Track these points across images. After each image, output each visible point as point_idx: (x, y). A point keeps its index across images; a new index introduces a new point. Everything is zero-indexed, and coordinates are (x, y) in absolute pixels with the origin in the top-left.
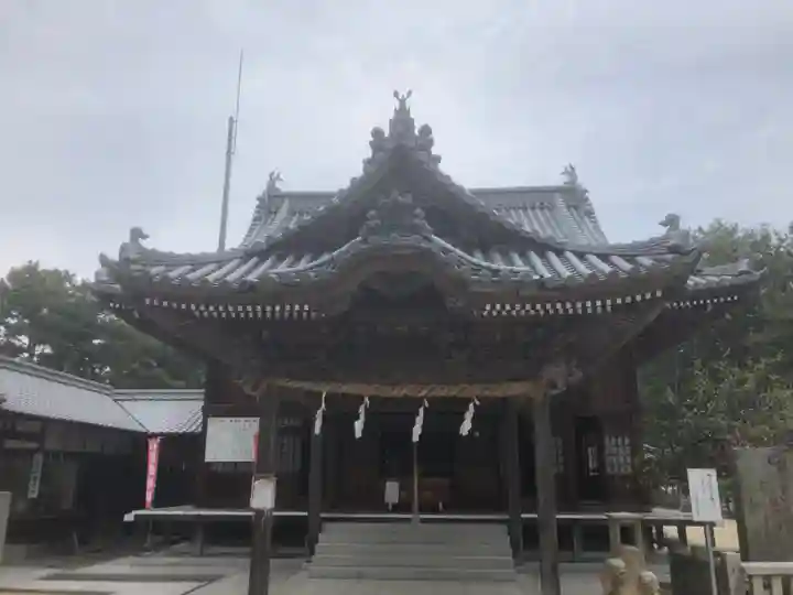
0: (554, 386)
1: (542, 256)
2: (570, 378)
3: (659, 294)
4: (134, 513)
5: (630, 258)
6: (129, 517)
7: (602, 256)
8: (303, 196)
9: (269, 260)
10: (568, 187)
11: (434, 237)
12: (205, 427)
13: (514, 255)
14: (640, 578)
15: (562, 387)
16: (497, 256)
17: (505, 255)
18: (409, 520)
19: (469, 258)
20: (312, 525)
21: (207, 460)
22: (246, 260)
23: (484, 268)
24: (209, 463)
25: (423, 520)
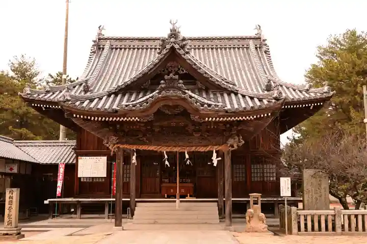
0: (232, 146)
1: (229, 95)
2: (239, 144)
3: (270, 114)
4: (49, 200)
5: (260, 100)
6: (46, 202)
7: (252, 98)
8: (117, 39)
9: (119, 96)
10: (257, 36)
11: (187, 91)
12: (77, 161)
13: (219, 95)
14: (258, 216)
15: (236, 147)
16: (212, 96)
17: (215, 95)
18: (175, 201)
19: (200, 99)
20: (132, 204)
21: (79, 176)
22: (109, 96)
23: (205, 103)
24: (80, 178)
25: (181, 201)
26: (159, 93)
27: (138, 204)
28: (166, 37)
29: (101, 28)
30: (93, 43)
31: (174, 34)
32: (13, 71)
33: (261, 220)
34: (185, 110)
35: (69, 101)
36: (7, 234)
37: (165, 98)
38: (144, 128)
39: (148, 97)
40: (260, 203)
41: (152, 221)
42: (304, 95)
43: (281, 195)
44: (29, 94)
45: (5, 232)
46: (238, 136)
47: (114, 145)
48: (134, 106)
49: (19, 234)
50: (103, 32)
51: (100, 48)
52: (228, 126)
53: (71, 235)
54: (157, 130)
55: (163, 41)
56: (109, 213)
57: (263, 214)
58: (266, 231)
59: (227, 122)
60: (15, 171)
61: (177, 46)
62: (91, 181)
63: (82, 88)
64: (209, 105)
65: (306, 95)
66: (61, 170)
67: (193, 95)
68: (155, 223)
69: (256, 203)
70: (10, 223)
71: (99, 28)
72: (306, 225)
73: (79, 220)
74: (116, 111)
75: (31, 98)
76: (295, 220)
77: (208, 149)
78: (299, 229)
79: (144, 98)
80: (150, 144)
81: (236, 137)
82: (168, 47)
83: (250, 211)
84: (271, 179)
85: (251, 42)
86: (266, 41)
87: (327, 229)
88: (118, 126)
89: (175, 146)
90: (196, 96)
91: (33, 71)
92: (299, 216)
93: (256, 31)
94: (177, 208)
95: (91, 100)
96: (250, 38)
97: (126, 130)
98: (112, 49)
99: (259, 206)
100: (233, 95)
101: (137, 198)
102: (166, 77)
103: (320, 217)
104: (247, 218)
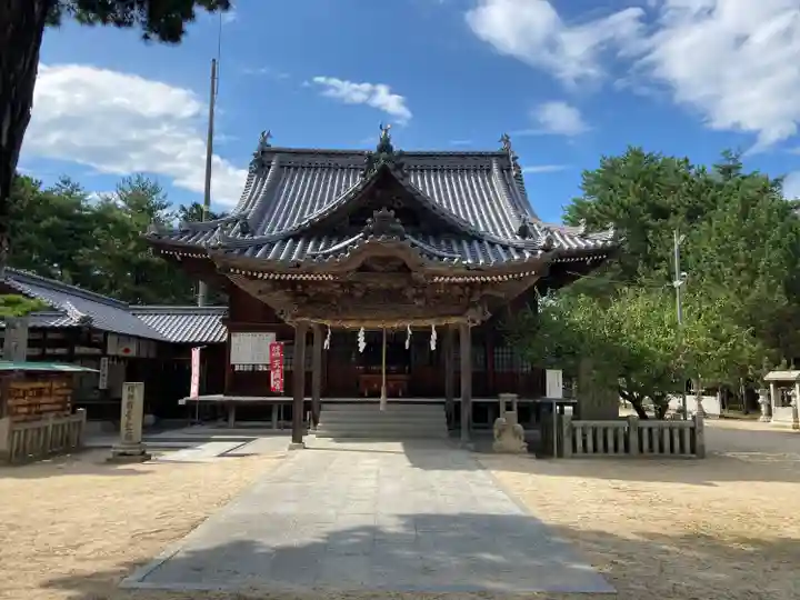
0: (474, 321)
1: (470, 243)
2: (481, 318)
3: (533, 273)
4: (185, 399)
5: (519, 250)
7: (505, 248)
9: (301, 242)
10: (503, 153)
11: (406, 236)
12: (229, 338)
13: (454, 243)
14: (513, 428)
16: (443, 243)
17: (448, 242)
18: (379, 402)
19: (426, 247)
20: (315, 406)
21: (232, 362)
22: (285, 241)
23: (435, 255)
24: (234, 366)
25: (389, 402)
26: (365, 238)
27: (324, 406)
28: (374, 150)
29: (265, 134)
31: (385, 146)
33: (516, 434)
34: (405, 265)
36: (124, 454)
37: (375, 246)
38: (340, 291)
39: (346, 243)
40: (515, 406)
42: (576, 243)
43: (548, 396)
44: (156, 235)
45: (121, 451)
46: (483, 305)
48: (326, 256)
49: (143, 453)
50: (269, 141)
51: (263, 166)
52: (467, 289)
53: (222, 455)
54: (358, 294)
55: (370, 156)
56: (279, 419)
57: (519, 425)
58: (524, 453)
59: (466, 284)
60: (133, 353)
61: (390, 166)
62: (251, 369)
63: (238, 226)
65: (580, 242)
67: (416, 242)
69: (509, 408)
70: (129, 437)
71: (263, 134)
72: (585, 442)
73: (232, 429)
74: (298, 265)
75: (159, 241)
76: (568, 434)
78: (574, 449)
79: (341, 245)
82: (376, 166)
83: (501, 420)
84: (525, 369)
85: (494, 161)
87: (616, 449)
88: (299, 287)
90: (421, 244)
92: (574, 430)
93: (502, 145)
94: (382, 411)
95: (258, 248)
96: (493, 155)
97: (311, 294)
98: (283, 167)
99: (514, 413)
100: (476, 244)
101: (322, 397)
102: (375, 213)
103: (605, 430)
104: (496, 432)
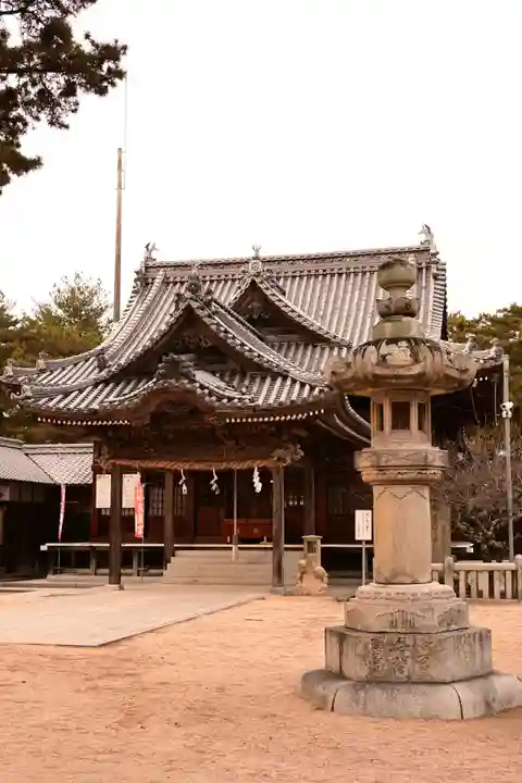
0: (283, 460)
2: (295, 456)
3: (322, 411)
4: (48, 544)
6: (44, 548)
7: (303, 386)
8: (176, 266)
9: (111, 385)
10: (422, 248)
11: (197, 378)
12: (95, 479)
13: (258, 380)
14: (315, 570)
15: (289, 461)
16: (247, 382)
17: (253, 380)
18: (231, 548)
19: (217, 389)
20: (168, 553)
21: (97, 507)
23: (225, 397)
24: (100, 510)
26: (157, 383)
27: (178, 552)
29: (150, 247)
30: (135, 276)
32: (60, 305)
33: (318, 577)
34: (195, 408)
35: (29, 398)
37: (164, 390)
39: (142, 388)
40: (319, 551)
41: (190, 580)
43: (357, 538)
44: (11, 377)
46: (294, 445)
47: (107, 460)
50: (154, 255)
51: (146, 284)
56: (139, 566)
57: (321, 568)
58: (325, 595)
64: (230, 399)
66: (63, 491)
68: (195, 582)
69: (312, 550)
71: (147, 247)
73: (93, 577)
74: (95, 412)
75: (14, 383)
77: (245, 465)
80: (160, 458)
81: (291, 446)
85: (411, 259)
86: (438, 256)
89: (197, 462)
90: (212, 386)
91: (94, 306)
93: (423, 238)
94: (233, 559)
96: (411, 251)
98: (168, 283)
99: (318, 555)
100: (279, 380)
102: (164, 358)
